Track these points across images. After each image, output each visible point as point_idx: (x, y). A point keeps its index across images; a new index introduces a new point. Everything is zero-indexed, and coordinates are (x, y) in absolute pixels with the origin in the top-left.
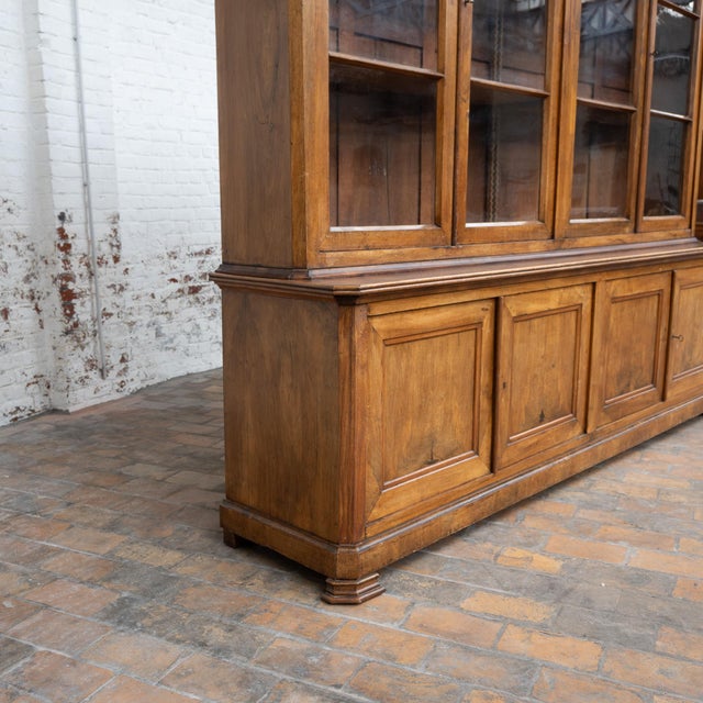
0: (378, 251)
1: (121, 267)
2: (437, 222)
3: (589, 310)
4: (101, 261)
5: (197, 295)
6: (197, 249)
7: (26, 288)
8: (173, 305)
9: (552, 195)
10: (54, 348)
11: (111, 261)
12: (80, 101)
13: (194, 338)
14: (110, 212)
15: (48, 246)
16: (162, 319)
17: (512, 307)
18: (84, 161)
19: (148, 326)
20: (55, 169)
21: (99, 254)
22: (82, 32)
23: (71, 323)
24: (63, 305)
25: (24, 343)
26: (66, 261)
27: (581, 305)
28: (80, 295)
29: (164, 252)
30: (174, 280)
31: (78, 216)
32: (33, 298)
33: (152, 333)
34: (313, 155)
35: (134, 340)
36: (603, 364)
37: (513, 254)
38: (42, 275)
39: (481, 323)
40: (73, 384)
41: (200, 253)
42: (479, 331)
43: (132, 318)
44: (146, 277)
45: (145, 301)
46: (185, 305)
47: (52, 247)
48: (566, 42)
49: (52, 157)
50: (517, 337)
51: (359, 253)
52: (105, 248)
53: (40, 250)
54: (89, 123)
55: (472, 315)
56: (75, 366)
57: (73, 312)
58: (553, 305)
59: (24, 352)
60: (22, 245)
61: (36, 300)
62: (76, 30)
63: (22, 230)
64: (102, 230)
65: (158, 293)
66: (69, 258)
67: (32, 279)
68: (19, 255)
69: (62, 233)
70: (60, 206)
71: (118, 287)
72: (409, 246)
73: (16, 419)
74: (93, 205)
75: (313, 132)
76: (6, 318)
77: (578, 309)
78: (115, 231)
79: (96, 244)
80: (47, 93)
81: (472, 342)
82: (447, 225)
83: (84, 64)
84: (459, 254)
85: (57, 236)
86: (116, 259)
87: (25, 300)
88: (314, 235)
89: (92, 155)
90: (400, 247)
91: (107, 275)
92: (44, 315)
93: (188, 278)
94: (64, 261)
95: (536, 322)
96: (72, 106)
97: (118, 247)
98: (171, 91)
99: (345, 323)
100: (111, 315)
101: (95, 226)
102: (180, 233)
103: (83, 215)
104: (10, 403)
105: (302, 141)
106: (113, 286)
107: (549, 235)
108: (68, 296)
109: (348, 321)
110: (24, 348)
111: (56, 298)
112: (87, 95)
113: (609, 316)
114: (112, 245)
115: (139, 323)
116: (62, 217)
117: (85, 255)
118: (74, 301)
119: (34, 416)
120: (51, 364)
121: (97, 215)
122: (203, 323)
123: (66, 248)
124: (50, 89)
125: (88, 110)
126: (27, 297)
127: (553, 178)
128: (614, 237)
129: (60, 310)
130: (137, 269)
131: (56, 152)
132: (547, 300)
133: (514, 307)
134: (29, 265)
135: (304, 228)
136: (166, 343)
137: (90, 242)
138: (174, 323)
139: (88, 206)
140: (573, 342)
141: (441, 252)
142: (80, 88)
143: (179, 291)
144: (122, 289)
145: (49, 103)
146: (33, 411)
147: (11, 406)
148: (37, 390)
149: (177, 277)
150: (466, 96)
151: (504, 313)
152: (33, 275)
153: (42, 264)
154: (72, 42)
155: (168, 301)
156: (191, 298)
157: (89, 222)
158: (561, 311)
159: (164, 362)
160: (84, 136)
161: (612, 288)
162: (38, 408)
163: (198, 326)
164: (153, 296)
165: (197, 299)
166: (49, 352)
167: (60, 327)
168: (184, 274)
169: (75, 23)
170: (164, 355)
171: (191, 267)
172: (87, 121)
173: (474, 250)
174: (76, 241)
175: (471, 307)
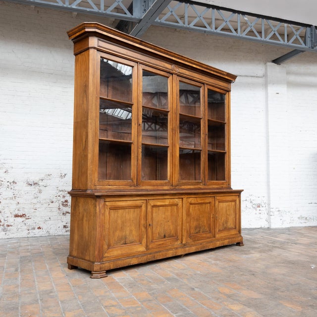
0: (112, 186)
3: (181, 206)
36: (188, 223)
42: (141, 208)
48: (174, 132)
50: (154, 211)
55: (138, 204)
58: (167, 203)
77: (177, 205)
82: (135, 180)
84: (138, 188)
90: (119, 186)
95: (161, 208)
113: (189, 209)
132: (164, 202)
133: (152, 203)
141: (133, 187)
150: (140, 147)
151: (149, 204)
158: (170, 205)
161: (190, 200)
173: (144, 188)
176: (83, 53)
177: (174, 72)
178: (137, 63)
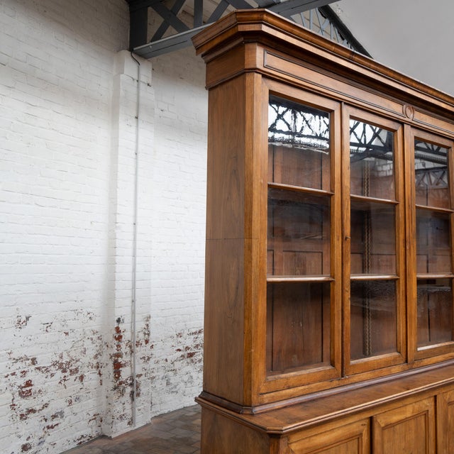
0: (296, 389)
1: (149, 345)
2: (333, 364)
3: (433, 413)
4: (138, 344)
5: (192, 358)
6: (194, 331)
7: (95, 362)
8: (177, 365)
9: (405, 336)
10: (107, 397)
11: (144, 343)
12: (134, 256)
13: (189, 385)
14: (146, 315)
15: (109, 337)
16: (171, 374)
17: (381, 421)
18: (134, 288)
19: (162, 379)
20: (117, 294)
21: (137, 340)
22: (139, 220)
23: (118, 382)
24: (114, 372)
25: (90, 395)
26: (119, 346)
27: (428, 411)
28: (125, 365)
29: (174, 334)
30: (179, 350)
31: (127, 319)
32: (98, 367)
33: (165, 383)
34: (256, 339)
35: (154, 388)
36: (446, 447)
37: (382, 377)
38: (104, 353)
39: (361, 434)
40: (115, 420)
41: (195, 333)
42: (360, 439)
43: (154, 375)
44: (163, 349)
45: (162, 363)
46: (184, 364)
47: (111, 338)
48: (408, 248)
49: (116, 288)
50: (386, 438)
51: (284, 392)
52: (141, 335)
53: (105, 339)
54: (138, 267)
55: (355, 430)
56: (118, 409)
57: (119, 376)
58: (409, 415)
59: (89, 401)
60: (95, 337)
61: (100, 368)
62: (135, 220)
63: (96, 328)
64: (140, 325)
65: (169, 358)
66: (120, 344)
67: (99, 356)
68: (93, 343)
69: (118, 330)
70: (118, 314)
71: (146, 358)
72: (315, 382)
73: (81, 443)
74: (136, 312)
75: (257, 326)
76: (82, 381)
77: (426, 414)
78: (147, 325)
79: (136, 334)
80: (117, 254)
81: (356, 446)
82: (338, 365)
83: (138, 236)
84: (346, 382)
85: (115, 332)
86: (147, 342)
87: (94, 369)
88: (256, 385)
89: (138, 284)
90: (309, 384)
91: (141, 351)
92: (103, 377)
93: (187, 348)
94: (117, 346)
95: (398, 427)
96: (130, 259)
97: (149, 334)
98: (184, 244)
99: (274, 449)
100: (141, 375)
101: (136, 324)
102: (185, 322)
103: (130, 318)
104: (79, 433)
105: (250, 331)
106: (144, 358)
107: (404, 360)
108: (117, 366)
109: (275, 448)
110: (90, 398)
111: (111, 368)
112: (138, 252)
113: (447, 415)
114: (145, 334)
115: (157, 378)
116: (119, 321)
117: (129, 341)
118: (121, 369)
119: (91, 440)
120: (104, 407)
121: (138, 318)
122: (194, 374)
123: (119, 338)
124: (118, 251)
125: (138, 259)
126: (95, 367)
127: (405, 325)
128: (447, 355)
129: (112, 375)
130: (159, 345)
131: (118, 285)
132: (404, 412)
133: (383, 421)
134: (98, 348)
135: (251, 381)
136: (172, 388)
137: (133, 333)
138: (178, 376)
139: (133, 313)
140: (424, 435)
141: (335, 383)
142: (135, 249)
143: (182, 356)
144: (149, 359)
145: (118, 259)
146: (91, 437)
147: (78, 435)
148: (95, 423)
149: (181, 348)
150: (348, 288)
151: (376, 426)
152: (99, 354)
153: (105, 347)
154: (133, 225)
155: (175, 363)
156: (189, 360)
157: (133, 322)
158: (414, 417)
159: (171, 400)
160: (135, 275)
161: (448, 397)
162: (94, 435)
163: (191, 377)
164: (166, 360)
165: (192, 360)
166: (104, 400)
167: (111, 385)
168: (185, 346)
169: (135, 216)
170: (170, 397)
171: (189, 342)
172: (137, 266)
173: (356, 378)
174: (125, 333)
175: (355, 425)
176: (230, 83)
177: (406, 119)
178: (340, 102)
